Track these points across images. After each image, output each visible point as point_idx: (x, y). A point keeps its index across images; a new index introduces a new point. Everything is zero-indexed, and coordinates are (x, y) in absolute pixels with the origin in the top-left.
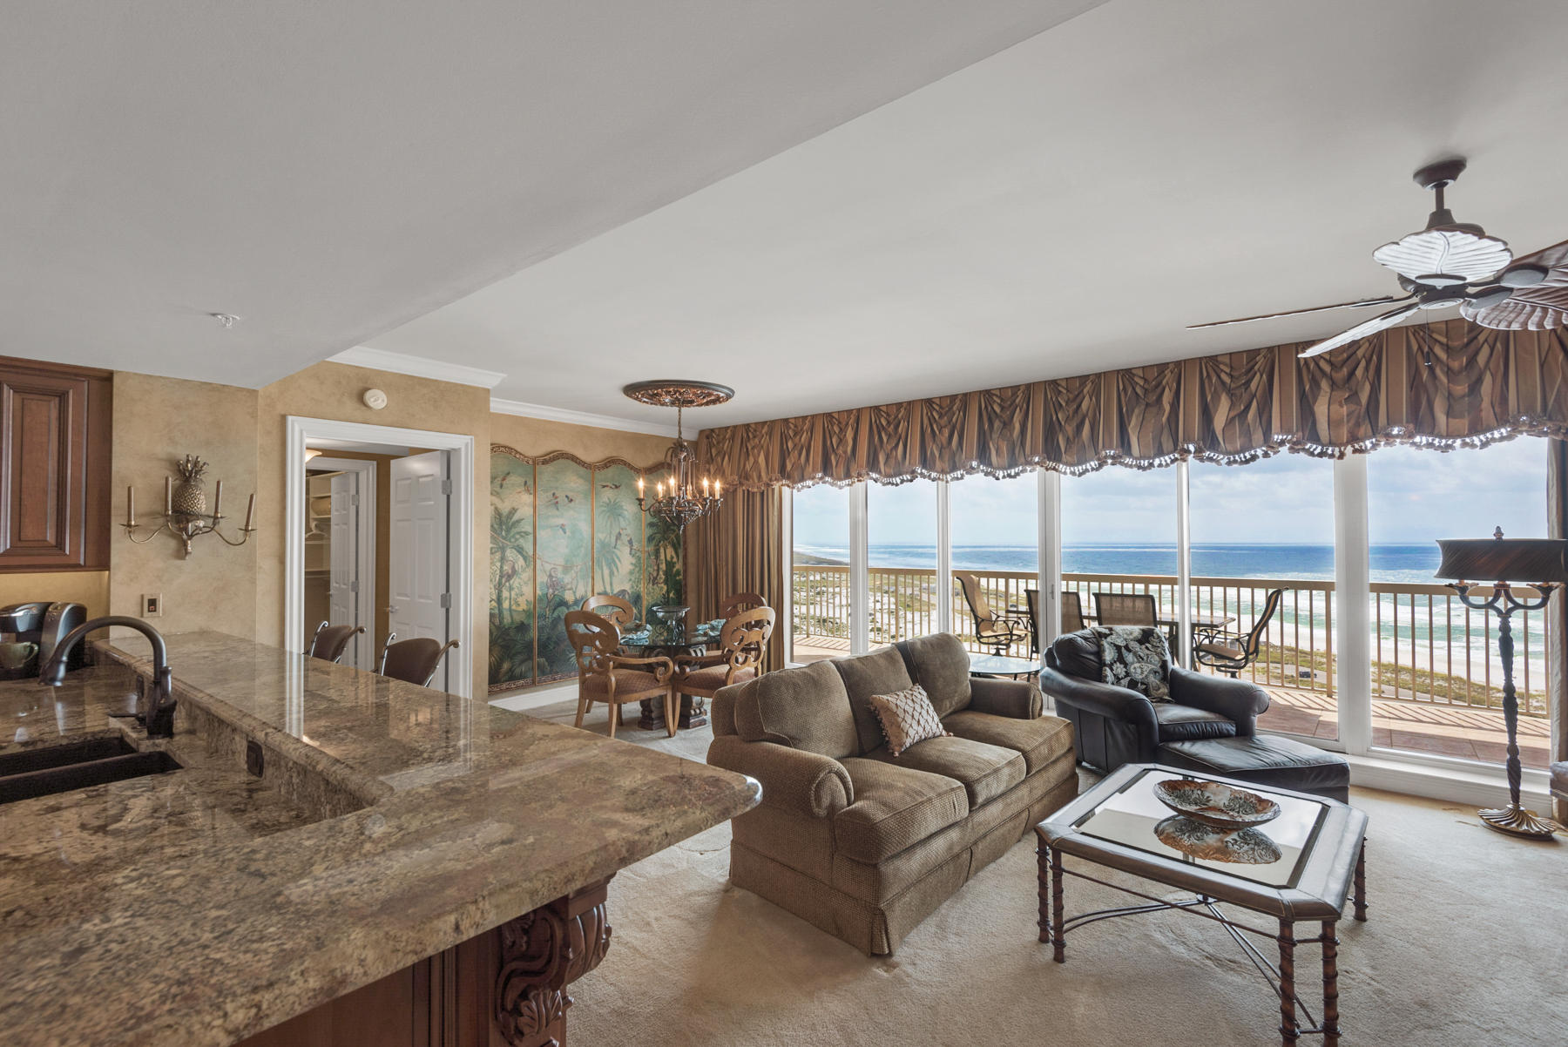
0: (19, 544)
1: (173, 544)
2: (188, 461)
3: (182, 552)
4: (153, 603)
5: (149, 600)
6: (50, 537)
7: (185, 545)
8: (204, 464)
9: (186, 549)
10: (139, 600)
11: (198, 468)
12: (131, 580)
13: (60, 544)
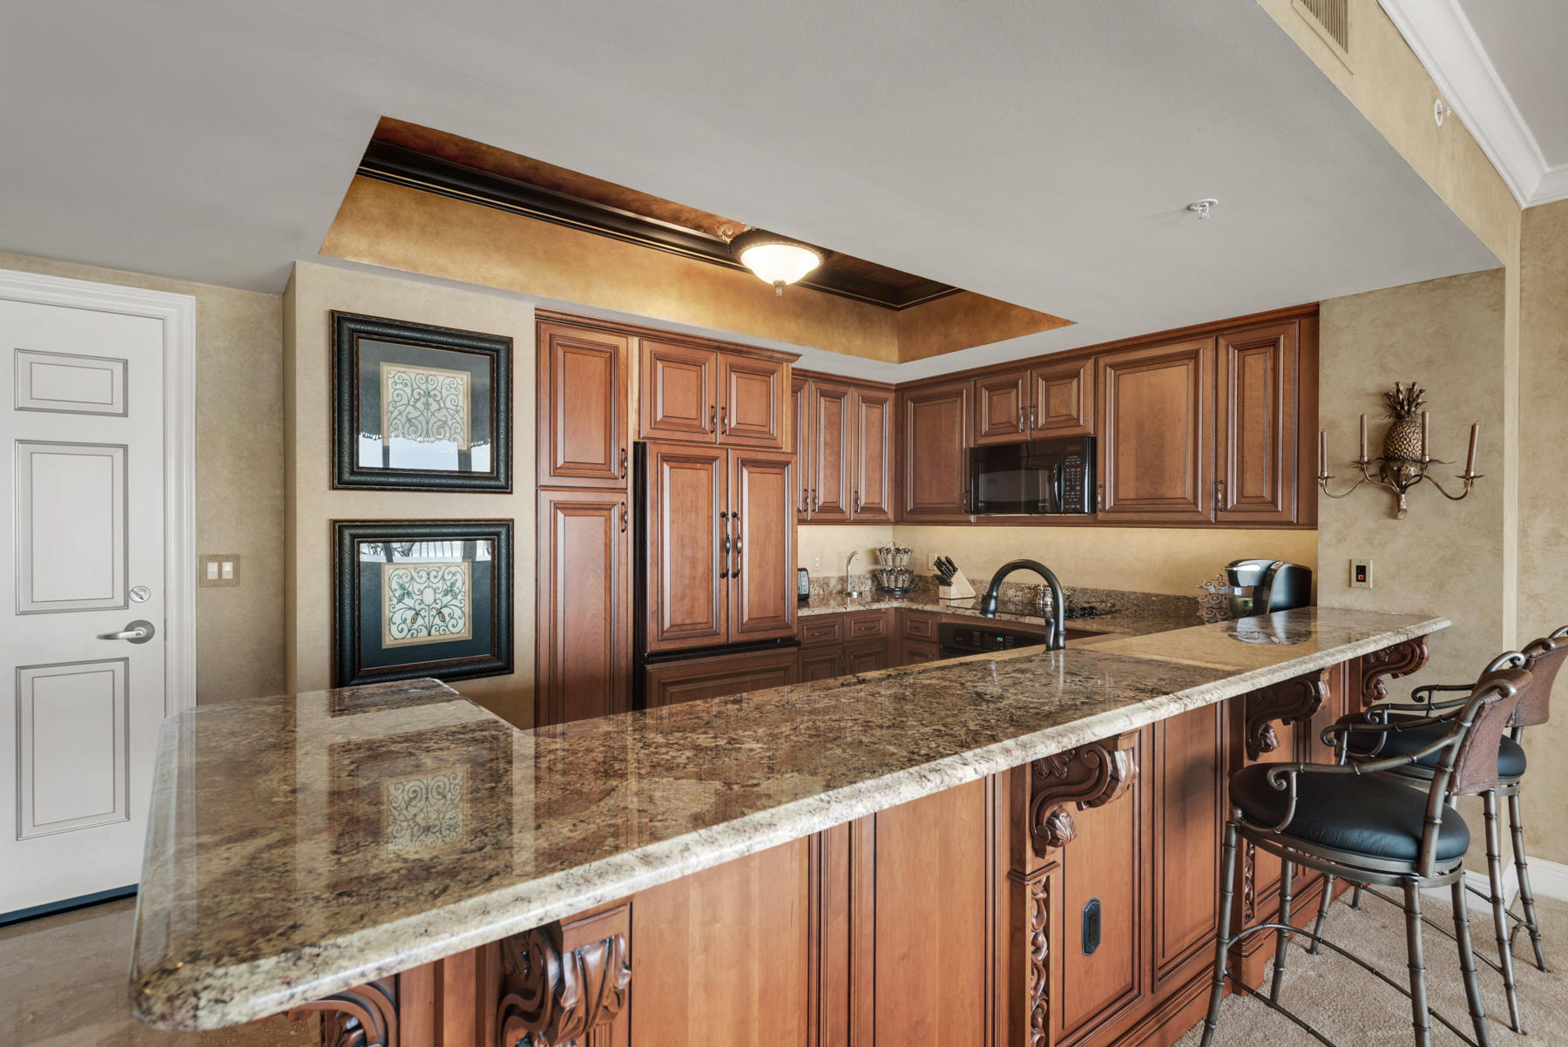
0: (1243, 500)
1: (1385, 498)
2: (1398, 391)
3: (1395, 510)
4: (1361, 570)
5: (1358, 567)
6: (1267, 494)
7: (1399, 500)
8: (1421, 391)
9: (1399, 505)
10: (1347, 566)
11: (1413, 397)
12: (1339, 542)
13: (1274, 501)
